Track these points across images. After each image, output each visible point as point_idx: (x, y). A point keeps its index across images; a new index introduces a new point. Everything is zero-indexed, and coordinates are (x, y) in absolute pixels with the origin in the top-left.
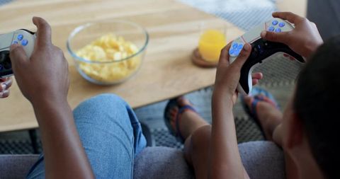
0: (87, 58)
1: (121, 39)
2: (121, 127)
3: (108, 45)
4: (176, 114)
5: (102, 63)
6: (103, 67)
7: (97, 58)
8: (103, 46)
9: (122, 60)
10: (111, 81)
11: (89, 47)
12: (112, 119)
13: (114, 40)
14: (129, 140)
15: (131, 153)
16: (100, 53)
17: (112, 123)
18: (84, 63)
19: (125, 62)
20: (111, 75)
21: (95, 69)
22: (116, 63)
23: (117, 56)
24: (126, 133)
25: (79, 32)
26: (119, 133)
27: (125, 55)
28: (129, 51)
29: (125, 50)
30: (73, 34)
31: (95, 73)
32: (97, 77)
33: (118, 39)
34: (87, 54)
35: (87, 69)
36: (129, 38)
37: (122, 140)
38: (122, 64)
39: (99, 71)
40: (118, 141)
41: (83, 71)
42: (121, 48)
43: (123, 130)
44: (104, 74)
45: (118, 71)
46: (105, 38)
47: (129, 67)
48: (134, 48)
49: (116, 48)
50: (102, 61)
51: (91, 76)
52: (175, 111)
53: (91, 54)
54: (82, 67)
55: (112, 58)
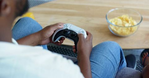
0: (113, 23)
1: (131, 18)
2: (114, 57)
3: (124, 19)
4: (146, 56)
5: (119, 27)
6: (119, 28)
7: (118, 24)
8: (122, 19)
9: (128, 27)
10: (121, 35)
11: (116, 18)
12: (111, 53)
13: (128, 18)
14: (117, 63)
15: (116, 70)
16: (120, 22)
17: (111, 55)
18: (112, 25)
19: (129, 28)
20: (122, 32)
21: (116, 28)
22: (125, 28)
23: (127, 25)
24: (116, 60)
25: (113, 11)
26: (113, 60)
27: (130, 25)
28: (133, 23)
29: (131, 23)
30: (110, 11)
31: (115, 30)
32: (116, 32)
33: (129, 18)
34: (114, 21)
35: (112, 28)
36: (134, 18)
37: (113, 63)
38: (128, 29)
39: (117, 30)
40: (111, 63)
41: (111, 28)
42: (130, 22)
43: (115, 59)
44: (119, 31)
45: (125, 31)
46: (124, 16)
47: (131, 31)
48: (135, 23)
49: (128, 21)
50: (119, 26)
51: (113, 31)
52: (146, 54)
53: (116, 21)
54: (110, 26)
55: (124, 25)
